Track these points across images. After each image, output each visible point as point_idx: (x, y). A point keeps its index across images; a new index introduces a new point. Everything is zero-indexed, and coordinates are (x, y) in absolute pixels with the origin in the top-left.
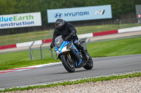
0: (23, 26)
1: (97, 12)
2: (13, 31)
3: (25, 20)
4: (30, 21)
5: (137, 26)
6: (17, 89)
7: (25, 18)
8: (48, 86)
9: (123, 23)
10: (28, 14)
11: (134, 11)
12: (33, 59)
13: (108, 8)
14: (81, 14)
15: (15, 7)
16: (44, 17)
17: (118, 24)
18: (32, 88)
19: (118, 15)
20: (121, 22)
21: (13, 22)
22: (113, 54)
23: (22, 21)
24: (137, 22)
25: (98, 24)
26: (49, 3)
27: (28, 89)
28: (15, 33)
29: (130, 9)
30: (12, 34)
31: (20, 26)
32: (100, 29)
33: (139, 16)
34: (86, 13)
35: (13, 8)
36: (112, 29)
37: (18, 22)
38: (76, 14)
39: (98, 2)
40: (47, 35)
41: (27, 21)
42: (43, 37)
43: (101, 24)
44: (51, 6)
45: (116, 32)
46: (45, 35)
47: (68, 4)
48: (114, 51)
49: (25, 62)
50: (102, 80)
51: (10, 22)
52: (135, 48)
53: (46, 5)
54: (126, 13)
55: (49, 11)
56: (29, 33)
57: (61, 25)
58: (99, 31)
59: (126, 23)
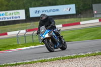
0: (12, 19)
1: (65, 9)
2: (4, 23)
3: (14, 15)
4: (17, 16)
5: (94, 19)
6: (8, 65)
7: (14, 14)
8: (30, 63)
9: (83, 17)
10: (16, 11)
11: (92, 8)
12: (20, 43)
13: (73, 7)
14: (53, 11)
15: (6, 6)
16: (27, 13)
17: (80, 18)
18: (19, 64)
19: (80, 11)
20: (82, 16)
21: (5, 17)
22: (77, 39)
23: (11, 16)
24: (94, 16)
25: (66, 18)
26: (31, 3)
27: (16, 65)
28: (6, 25)
29: (88, 7)
30: (4, 25)
31: (10, 20)
32: (67, 22)
33: (95, 12)
34: (57, 10)
35: (5, 7)
36: (76, 22)
37: (8, 16)
38: (50, 11)
39: (66, 2)
40: (29, 26)
41: (15, 16)
42: (27, 28)
43: (68, 18)
44: (32, 5)
45: (79, 24)
46: (28, 26)
47: (44, 3)
48: (77, 38)
49: (13, 45)
50: (69, 58)
51: (3, 17)
52: (92, 36)
53: (29, 4)
54: (86, 10)
55: (30, 9)
56: (17, 25)
57: (44, 18)
58: (66, 23)
59: (86, 17)
